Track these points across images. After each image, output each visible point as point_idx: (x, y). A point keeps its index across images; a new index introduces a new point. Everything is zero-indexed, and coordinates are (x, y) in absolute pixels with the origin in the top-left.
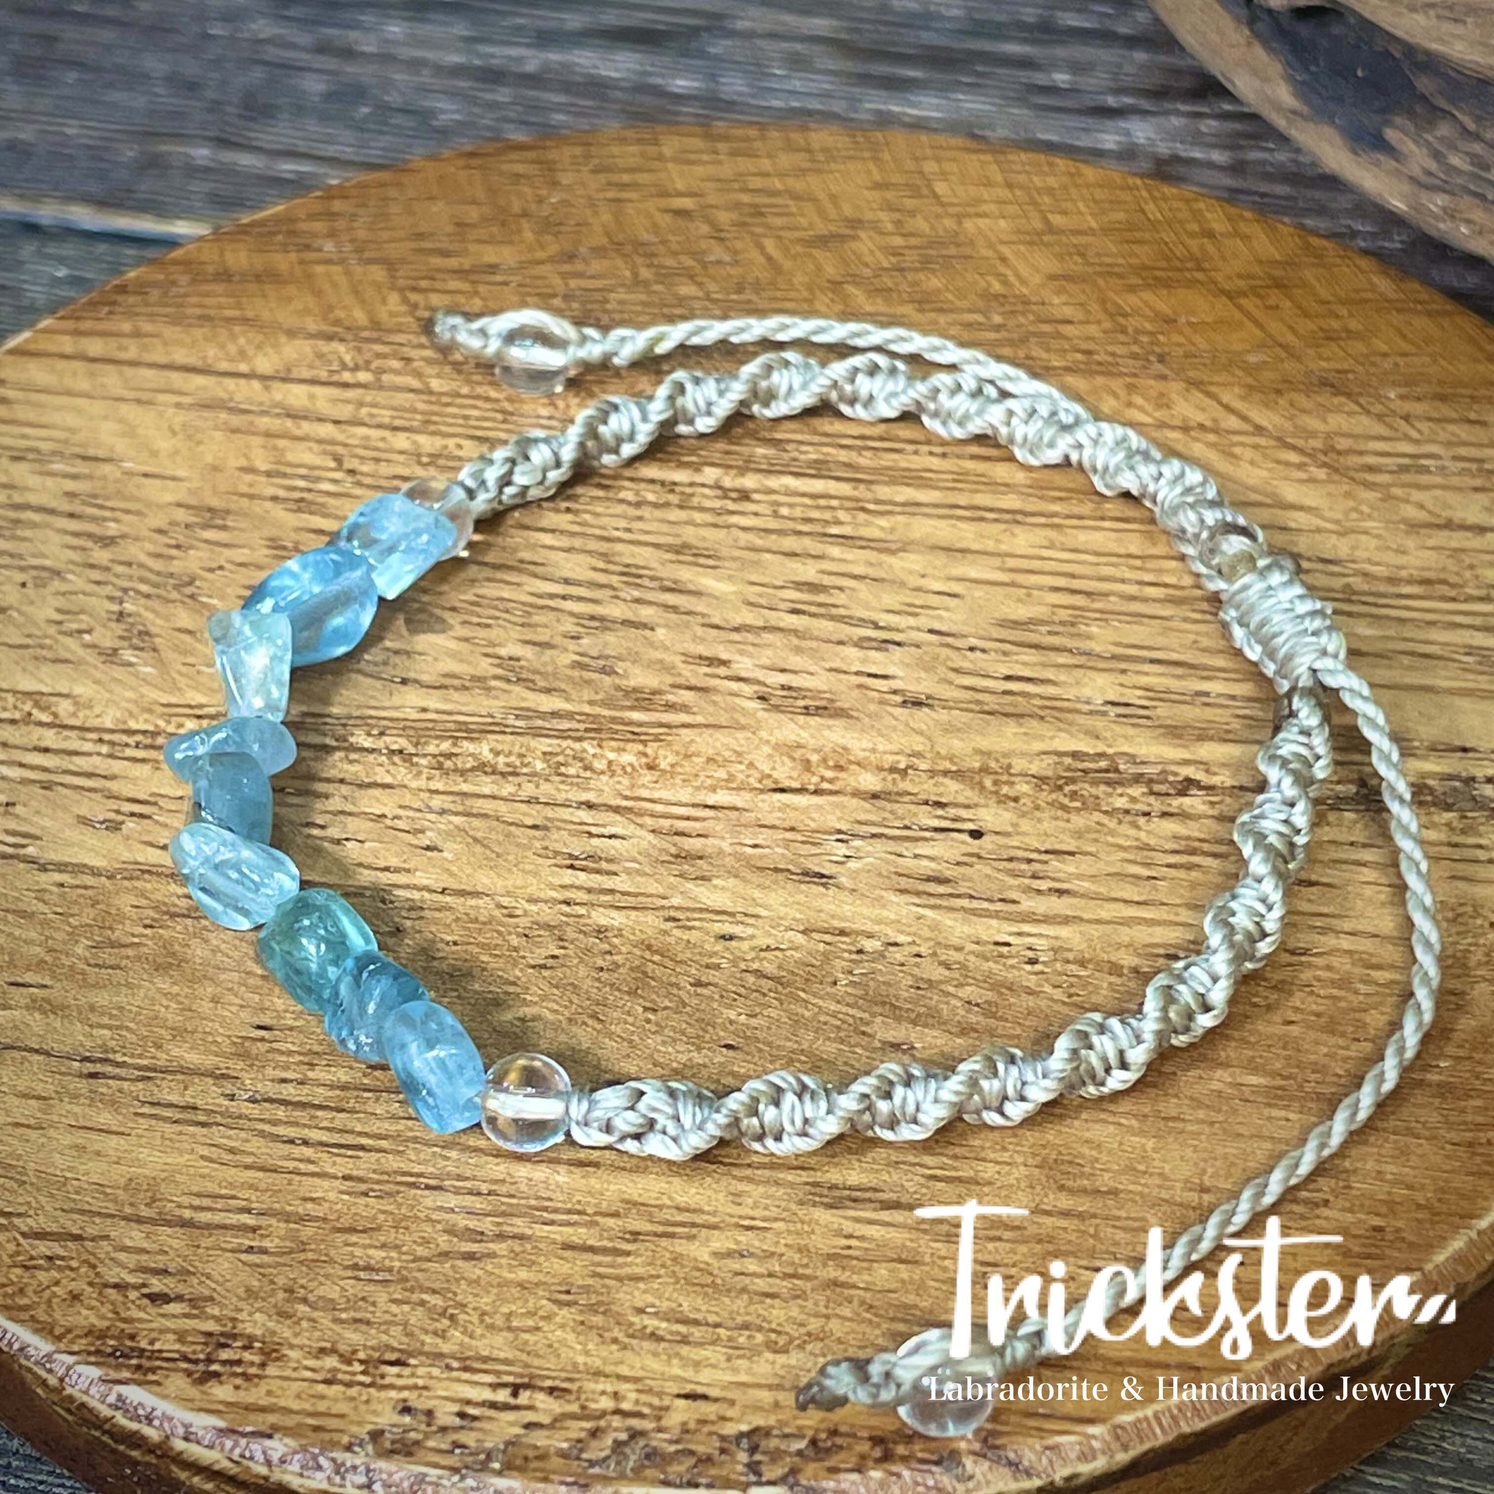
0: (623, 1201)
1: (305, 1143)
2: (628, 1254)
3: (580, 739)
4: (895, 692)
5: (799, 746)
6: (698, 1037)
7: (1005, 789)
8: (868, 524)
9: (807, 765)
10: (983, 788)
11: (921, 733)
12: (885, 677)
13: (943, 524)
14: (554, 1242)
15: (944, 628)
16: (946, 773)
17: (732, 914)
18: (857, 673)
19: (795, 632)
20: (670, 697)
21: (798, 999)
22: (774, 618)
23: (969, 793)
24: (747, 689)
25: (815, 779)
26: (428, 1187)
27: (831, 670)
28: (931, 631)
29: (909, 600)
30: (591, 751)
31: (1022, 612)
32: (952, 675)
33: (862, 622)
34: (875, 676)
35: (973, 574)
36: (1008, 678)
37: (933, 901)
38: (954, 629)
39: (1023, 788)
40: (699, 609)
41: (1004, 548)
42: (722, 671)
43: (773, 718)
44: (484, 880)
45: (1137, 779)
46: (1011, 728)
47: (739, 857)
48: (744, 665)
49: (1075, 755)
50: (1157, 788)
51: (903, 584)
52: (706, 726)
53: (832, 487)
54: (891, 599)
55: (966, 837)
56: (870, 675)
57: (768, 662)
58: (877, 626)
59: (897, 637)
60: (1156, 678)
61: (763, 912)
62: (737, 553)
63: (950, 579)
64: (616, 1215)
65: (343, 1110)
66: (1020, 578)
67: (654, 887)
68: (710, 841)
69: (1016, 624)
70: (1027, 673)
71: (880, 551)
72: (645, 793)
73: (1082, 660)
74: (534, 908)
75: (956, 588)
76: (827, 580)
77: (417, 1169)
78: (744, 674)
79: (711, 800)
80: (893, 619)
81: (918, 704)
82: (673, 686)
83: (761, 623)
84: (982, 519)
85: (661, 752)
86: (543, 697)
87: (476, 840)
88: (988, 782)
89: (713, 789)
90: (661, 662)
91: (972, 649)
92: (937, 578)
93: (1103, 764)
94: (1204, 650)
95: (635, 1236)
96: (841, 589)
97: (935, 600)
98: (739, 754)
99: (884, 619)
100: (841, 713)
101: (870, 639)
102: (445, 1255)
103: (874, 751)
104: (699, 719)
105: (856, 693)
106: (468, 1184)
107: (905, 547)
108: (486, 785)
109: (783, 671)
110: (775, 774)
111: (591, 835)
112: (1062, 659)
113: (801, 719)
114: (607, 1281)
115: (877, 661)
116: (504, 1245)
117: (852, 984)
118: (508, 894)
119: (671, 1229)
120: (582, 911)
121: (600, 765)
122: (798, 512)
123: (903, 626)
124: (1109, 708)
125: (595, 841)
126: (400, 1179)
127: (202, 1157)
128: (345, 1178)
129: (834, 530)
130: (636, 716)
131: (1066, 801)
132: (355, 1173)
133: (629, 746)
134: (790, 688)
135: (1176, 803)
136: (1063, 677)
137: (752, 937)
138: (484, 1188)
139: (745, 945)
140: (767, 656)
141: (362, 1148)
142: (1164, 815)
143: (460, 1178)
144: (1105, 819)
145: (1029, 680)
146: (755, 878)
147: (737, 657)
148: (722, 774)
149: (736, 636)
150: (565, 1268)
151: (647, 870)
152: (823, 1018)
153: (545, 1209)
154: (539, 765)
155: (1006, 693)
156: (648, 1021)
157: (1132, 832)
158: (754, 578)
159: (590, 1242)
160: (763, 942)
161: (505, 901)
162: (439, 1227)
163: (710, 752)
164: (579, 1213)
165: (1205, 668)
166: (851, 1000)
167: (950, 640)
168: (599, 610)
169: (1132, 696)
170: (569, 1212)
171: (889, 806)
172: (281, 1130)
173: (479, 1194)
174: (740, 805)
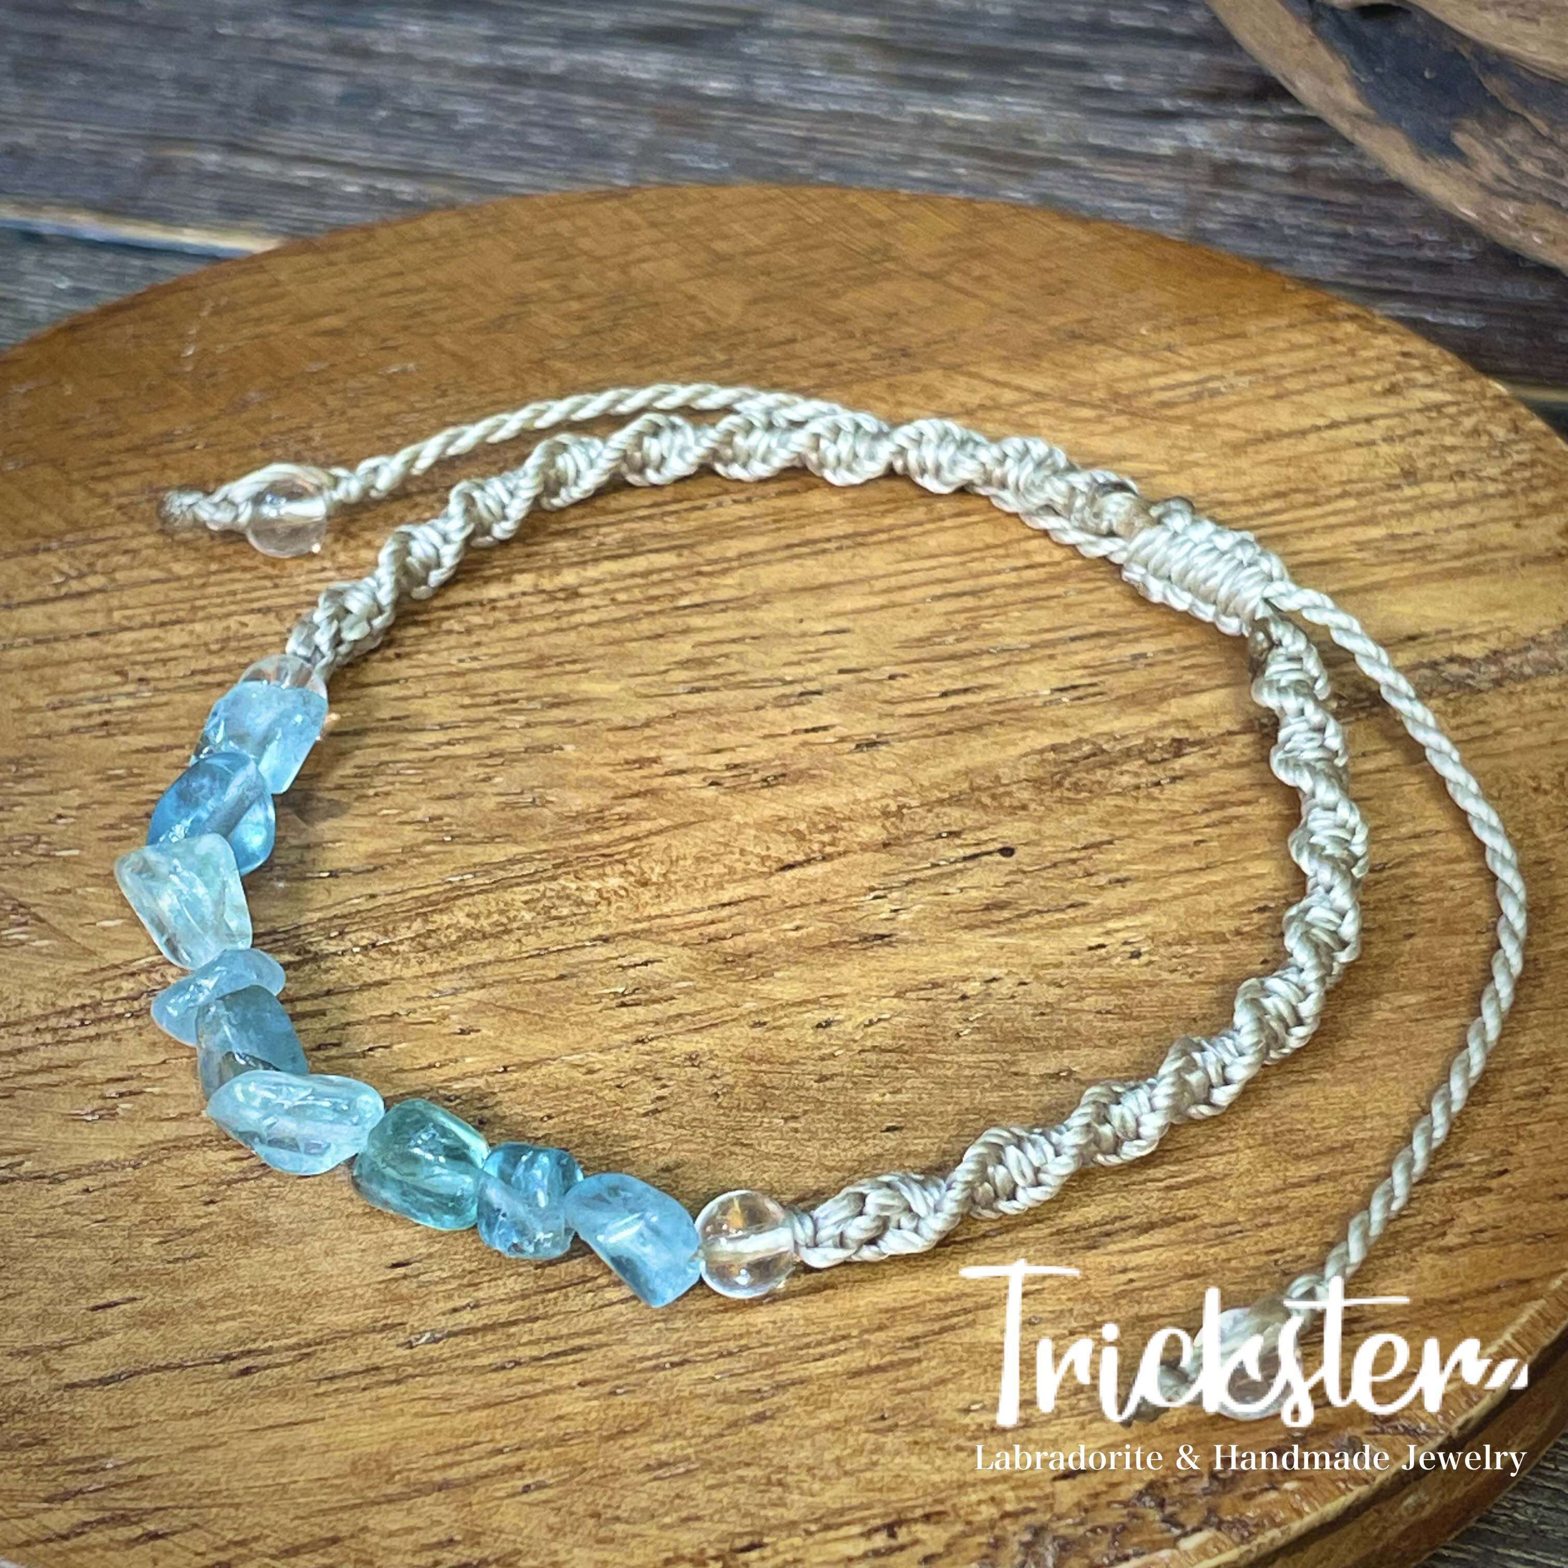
0: (881, 1311)
1: (518, 1363)
2: (919, 1361)
3: (554, 878)
4: (842, 740)
5: (781, 819)
6: (855, 1129)
7: (1007, 802)
8: (716, 587)
9: (800, 836)
10: (985, 807)
11: (891, 772)
12: (825, 728)
13: (788, 566)
14: (835, 1375)
15: (853, 665)
16: (941, 802)
17: (815, 1001)
18: (794, 732)
19: (708, 710)
20: (619, 809)
21: (932, 1062)
22: (677, 703)
23: (974, 815)
24: (693, 780)
25: (816, 847)
26: (673, 1365)
27: (765, 737)
28: (841, 671)
29: (800, 648)
30: (573, 886)
31: (918, 629)
32: (888, 708)
33: (767, 683)
34: (814, 730)
35: (849, 605)
36: (945, 695)
37: (1004, 929)
38: (863, 663)
39: (1025, 795)
40: (596, 716)
41: (864, 572)
42: (656, 769)
43: (738, 801)
44: (541, 1045)
45: (1128, 754)
46: (977, 742)
47: (787, 943)
48: (674, 757)
49: (1054, 748)
50: (1150, 757)
51: (785, 635)
52: (676, 827)
53: (659, 560)
54: (784, 652)
55: (998, 857)
56: (807, 731)
57: (698, 748)
58: (786, 683)
59: (811, 686)
60: (1086, 654)
61: (846, 990)
62: (600, 651)
63: (827, 617)
64: (881, 1328)
65: (536, 1319)
66: (897, 597)
67: (720, 1000)
68: (749, 937)
69: (922, 641)
70: (959, 685)
71: (743, 609)
72: (654, 911)
73: (1006, 657)
74: (610, 1057)
75: (842, 623)
76: (708, 652)
77: (651, 1351)
78: (682, 766)
79: (725, 897)
80: (797, 672)
81: (872, 744)
82: (615, 798)
83: (668, 712)
84: (824, 551)
85: (645, 866)
86: (490, 848)
87: (508, 1009)
88: (986, 800)
89: (720, 886)
90: (588, 778)
91: (892, 677)
92: (817, 620)
93: (1086, 749)
94: (1115, 616)
95: (915, 1342)
96: (726, 656)
97: (826, 641)
98: (726, 845)
99: (789, 673)
100: (801, 776)
101: (784, 696)
102: (734, 1425)
103: (856, 802)
104: (664, 822)
105: (804, 752)
106: (715, 1347)
107: (766, 598)
108: (486, 952)
109: (718, 751)
110: (773, 853)
111: (624, 968)
112: (986, 662)
113: (766, 793)
114: (915, 1394)
115: (807, 715)
116: (788, 1395)
117: (977, 1030)
118: (575, 1050)
119: (946, 1323)
120: (662, 1044)
121: (590, 897)
122: (637, 594)
123: (811, 673)
124: (1057, 695)
125: (631, 972)
126: (639, 1366)
127: (416, 1415)
128: (582, 1384)
129: (684, 602)
130: (597, 838)
131: (1071, 795)
132: (589, 1376)
133: (608, 870)
134: (736, 766)
135: (1178, 765)
136: (997, 680)
137: (850, 1017)
138: (732, 1345)
139: (849, 1026)
140: (694, 743)
141: (580, 1349)
142: (1174, 780)
143: (700, 1344)
144: (1120, 801)
145: (966, 691)
146: (818, 959)
147: (663, 751)
148: (718, 869)
149: (648, 732)
150: (865, 1397)
151: (702, 985)
152: (967, 1072)
153: (808, 1346)
154: (528, 916)
155: (953, 708)
156: (796, 1130)
157: (1153, 806)
158: (632, 670)
159: (874, 1362)
160: (864, 1018)
161: (575, 1059)
162: (711, 1399)
163: (695, 851)
164: (844, 1338)
165: (1127, 631)
166: (981, 1046)
167: (865, 675)
168: (494, 745)
169: (1076, 677)
170: (833, 1340)
171: (905, 851)
172: (483, 1360)
173: (730, 1354)
174: (757, 893)
